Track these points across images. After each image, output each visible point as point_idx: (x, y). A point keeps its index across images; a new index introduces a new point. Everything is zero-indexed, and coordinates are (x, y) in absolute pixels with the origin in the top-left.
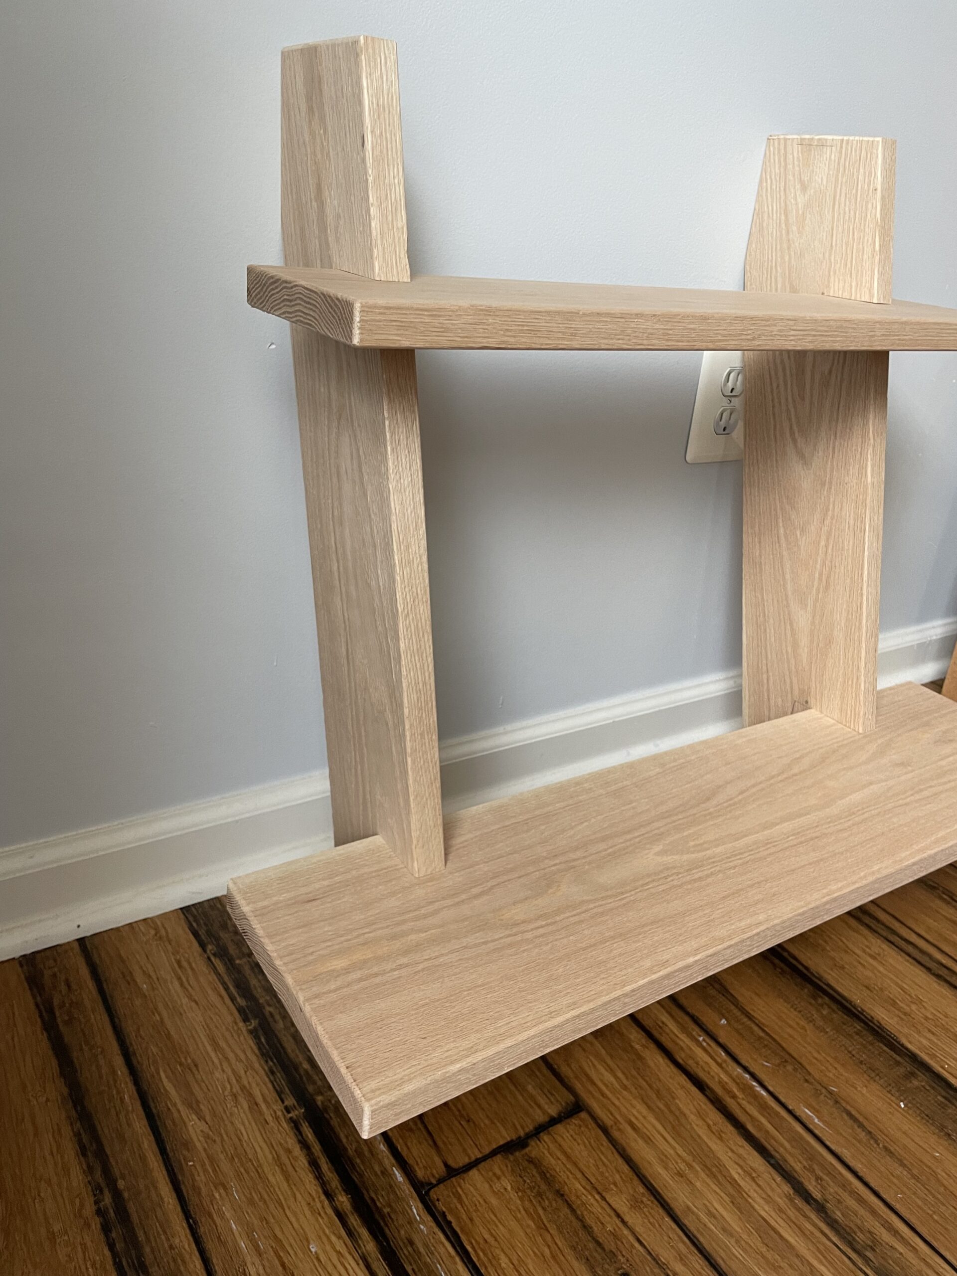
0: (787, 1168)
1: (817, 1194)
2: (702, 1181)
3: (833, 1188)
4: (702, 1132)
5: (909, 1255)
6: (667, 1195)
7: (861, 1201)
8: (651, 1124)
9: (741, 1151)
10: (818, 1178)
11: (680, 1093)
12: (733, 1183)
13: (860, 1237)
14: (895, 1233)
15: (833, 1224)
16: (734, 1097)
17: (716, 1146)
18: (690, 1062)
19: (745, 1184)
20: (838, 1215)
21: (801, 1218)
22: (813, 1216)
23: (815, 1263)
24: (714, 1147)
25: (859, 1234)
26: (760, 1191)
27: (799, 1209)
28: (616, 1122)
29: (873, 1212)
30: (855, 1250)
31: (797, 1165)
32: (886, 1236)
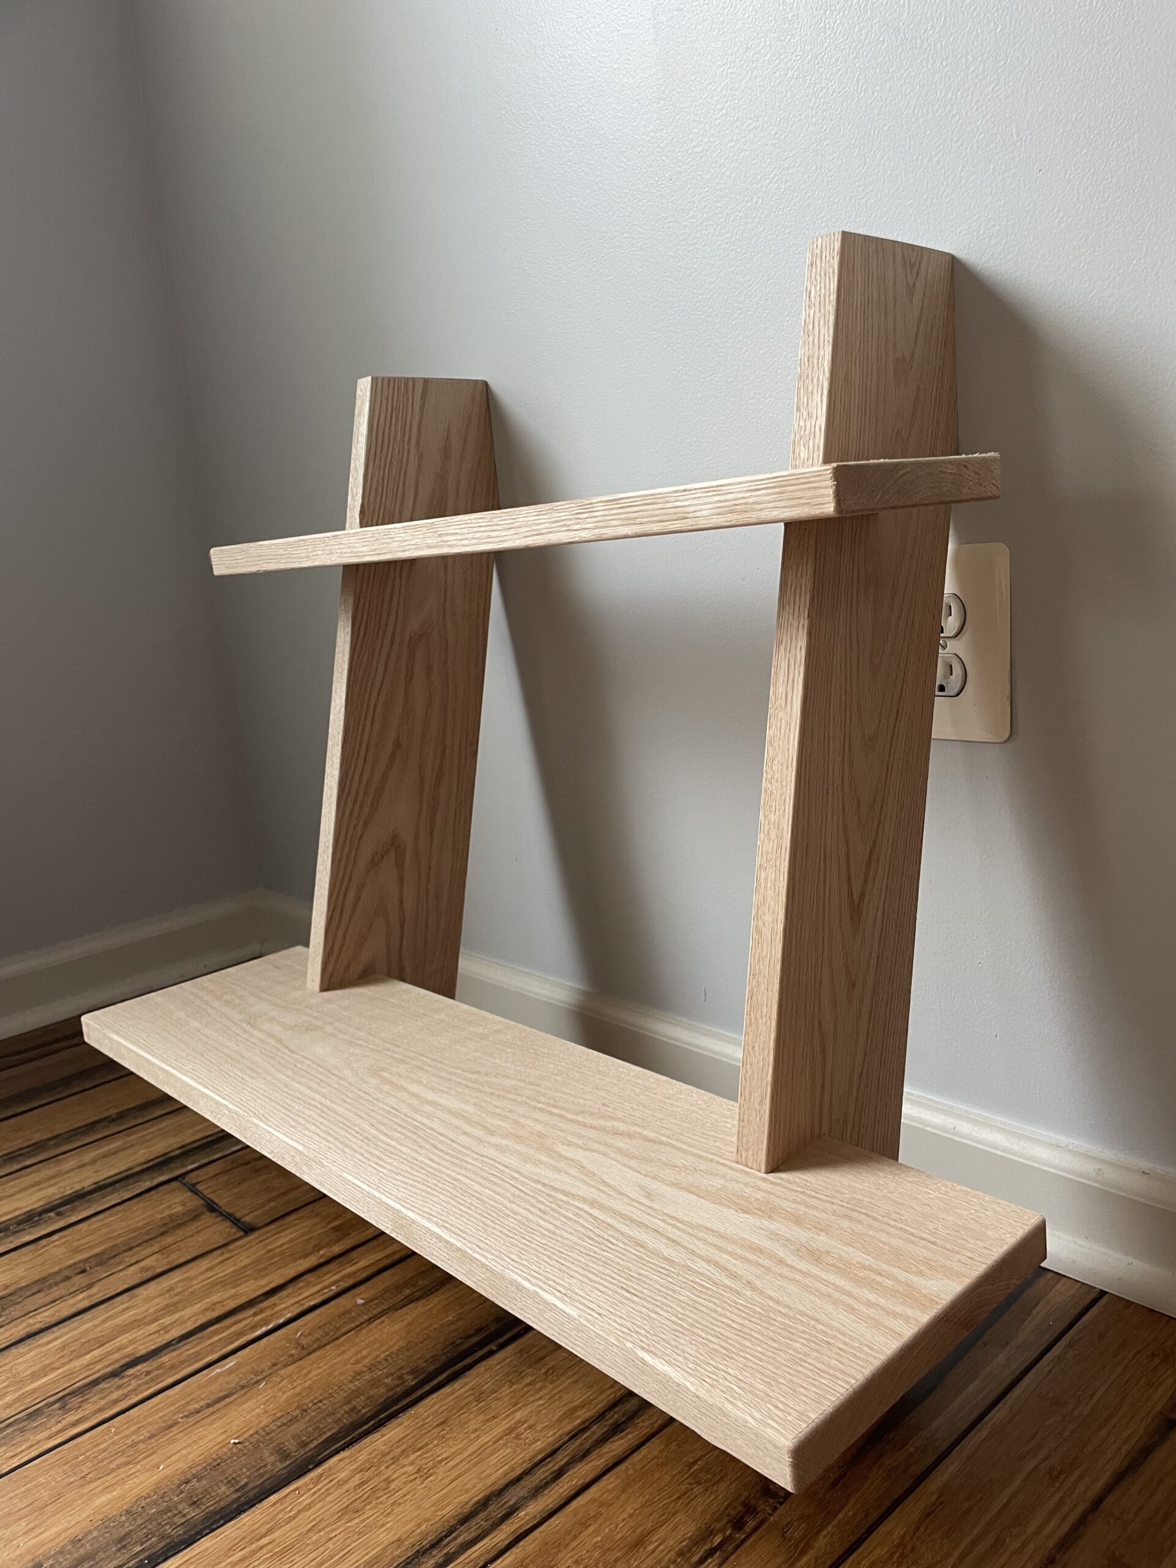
0: (165, 1352)
1: (131, 1371)
2: (162, 1302)
3: (134, 1383)
4: (215, 1298)
5: (46, 1433)
6: (152, 1284)
7: (115, 1402)
8: (229, 1269)
9: (188, 1324)
10: (148, 1373)
11: (263, 1282)
12: (156, 1320)
13: (76, 1401)
14: (74, 1425)
15: (95, 1383)
16: (255, 1314)
17: (197, 1308)
18: (301, 1284)
19: (153, 1327)
20: (102, 1386)
21: (109, 1362)
22: (108, 1370)
23: (60, 1371)
24: (198, 1305)
25: (80, 1400)
26: (142, 1336)
27: (117, 1361)
28: (231, 1251)
29: (101, 1410)
30: (65, 1396)
31: (165, 1359)
32: (72, 1418)
